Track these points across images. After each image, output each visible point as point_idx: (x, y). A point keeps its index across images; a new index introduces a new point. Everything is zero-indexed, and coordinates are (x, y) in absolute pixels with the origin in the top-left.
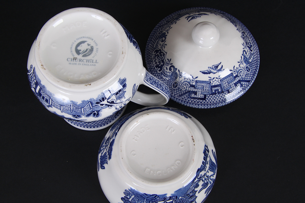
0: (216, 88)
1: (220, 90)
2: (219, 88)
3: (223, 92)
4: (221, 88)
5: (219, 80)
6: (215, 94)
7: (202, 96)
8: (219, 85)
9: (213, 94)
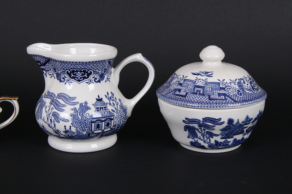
0: (198, 89)
1: (201, 92)
2: (201, 90)
3: (204, 95)
4: (204, 90)
5: (204, 82)
6: (196, 94)
7: (184, 94)
8: (203, 87)
9: (194, 93)
